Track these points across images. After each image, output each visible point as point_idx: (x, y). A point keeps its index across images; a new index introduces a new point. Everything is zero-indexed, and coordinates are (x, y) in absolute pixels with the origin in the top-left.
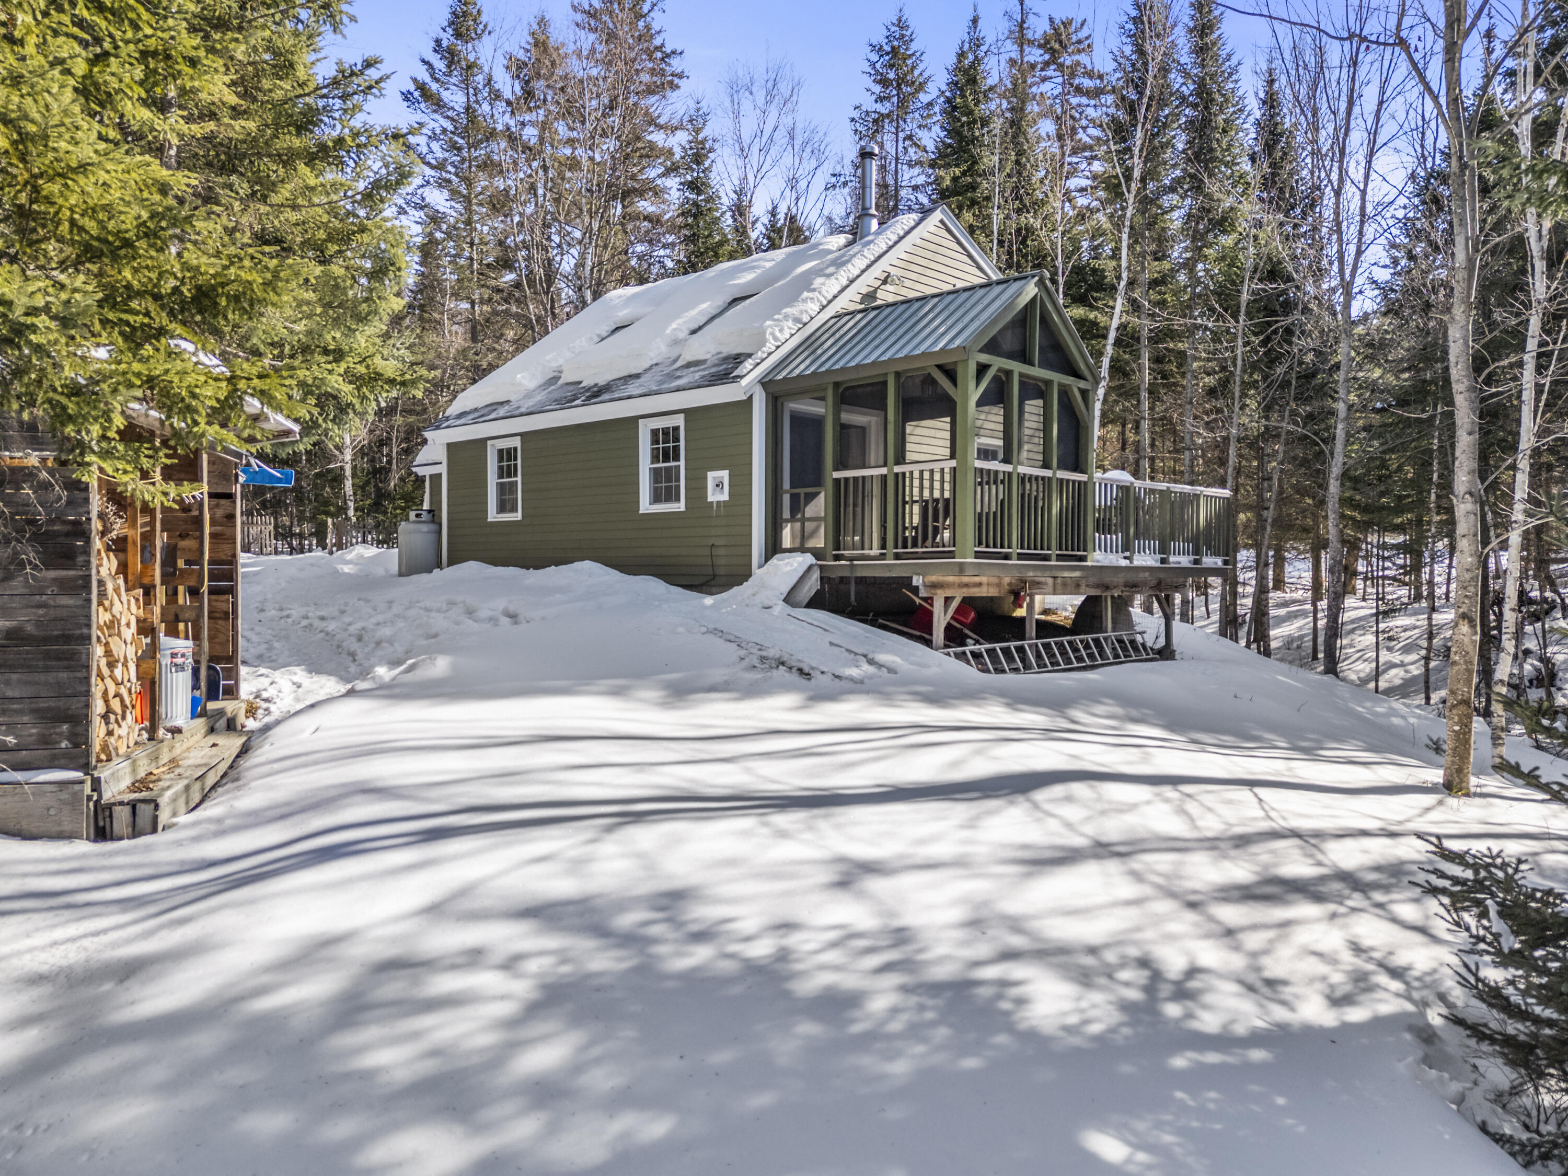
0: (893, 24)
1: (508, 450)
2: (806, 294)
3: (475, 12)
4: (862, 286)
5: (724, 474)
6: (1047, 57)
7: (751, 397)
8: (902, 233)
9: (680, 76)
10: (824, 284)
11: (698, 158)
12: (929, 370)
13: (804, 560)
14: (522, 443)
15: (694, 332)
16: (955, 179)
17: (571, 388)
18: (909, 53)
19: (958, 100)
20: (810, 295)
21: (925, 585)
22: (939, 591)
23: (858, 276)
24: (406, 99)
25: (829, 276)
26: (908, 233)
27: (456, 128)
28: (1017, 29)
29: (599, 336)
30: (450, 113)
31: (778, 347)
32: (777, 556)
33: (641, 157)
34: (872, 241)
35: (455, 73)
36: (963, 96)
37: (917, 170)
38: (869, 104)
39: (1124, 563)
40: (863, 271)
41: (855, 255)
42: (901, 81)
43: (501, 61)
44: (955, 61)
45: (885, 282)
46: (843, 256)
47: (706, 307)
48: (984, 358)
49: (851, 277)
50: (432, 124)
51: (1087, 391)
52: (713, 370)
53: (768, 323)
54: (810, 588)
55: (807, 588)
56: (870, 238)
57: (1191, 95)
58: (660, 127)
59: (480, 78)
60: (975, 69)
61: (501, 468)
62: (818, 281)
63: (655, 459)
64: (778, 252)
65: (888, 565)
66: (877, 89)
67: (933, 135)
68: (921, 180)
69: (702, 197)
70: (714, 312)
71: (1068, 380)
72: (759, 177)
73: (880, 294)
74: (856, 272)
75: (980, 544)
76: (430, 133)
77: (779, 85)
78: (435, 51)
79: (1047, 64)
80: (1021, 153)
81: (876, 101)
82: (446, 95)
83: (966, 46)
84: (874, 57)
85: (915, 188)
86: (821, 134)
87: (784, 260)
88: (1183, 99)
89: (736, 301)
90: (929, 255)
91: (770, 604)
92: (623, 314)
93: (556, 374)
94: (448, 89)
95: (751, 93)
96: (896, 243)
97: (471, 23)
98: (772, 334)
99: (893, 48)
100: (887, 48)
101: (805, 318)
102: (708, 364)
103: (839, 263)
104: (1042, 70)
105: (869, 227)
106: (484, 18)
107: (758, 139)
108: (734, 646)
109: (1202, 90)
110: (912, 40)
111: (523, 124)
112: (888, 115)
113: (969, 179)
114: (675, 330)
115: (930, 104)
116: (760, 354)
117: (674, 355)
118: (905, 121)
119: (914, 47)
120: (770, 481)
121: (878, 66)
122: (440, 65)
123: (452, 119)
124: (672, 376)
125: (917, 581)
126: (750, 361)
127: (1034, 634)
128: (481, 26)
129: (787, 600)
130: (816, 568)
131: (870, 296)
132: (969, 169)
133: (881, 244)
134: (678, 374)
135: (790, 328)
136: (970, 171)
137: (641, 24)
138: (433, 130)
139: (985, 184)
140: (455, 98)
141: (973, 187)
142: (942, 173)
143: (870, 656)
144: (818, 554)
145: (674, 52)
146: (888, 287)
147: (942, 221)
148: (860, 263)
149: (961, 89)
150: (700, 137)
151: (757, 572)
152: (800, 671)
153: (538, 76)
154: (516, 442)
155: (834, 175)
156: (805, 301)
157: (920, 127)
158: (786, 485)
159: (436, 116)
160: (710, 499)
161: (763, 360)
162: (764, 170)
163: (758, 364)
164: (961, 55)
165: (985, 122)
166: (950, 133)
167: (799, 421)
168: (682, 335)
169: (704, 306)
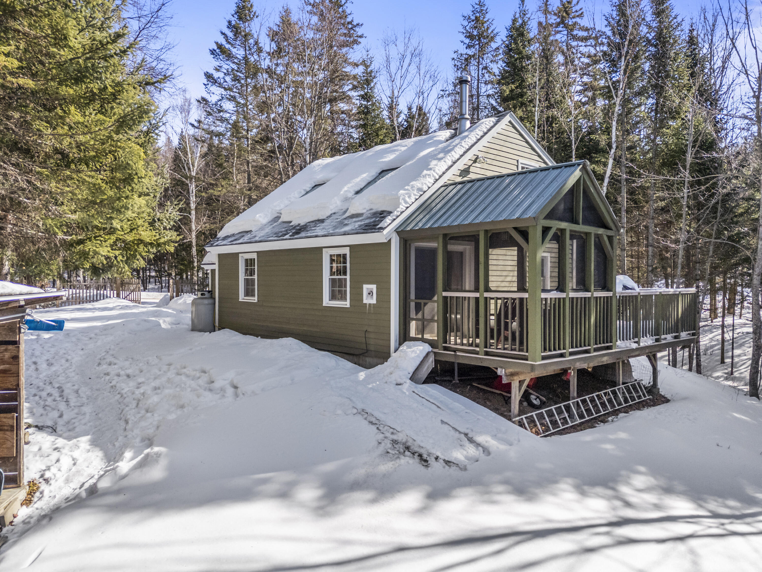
0: (476, 4)
1: (251, 260)
2: (425, 172)
3: (249, 6)
4: (460, 165)
5: (374, 287)
6: (558, 20)
7: (390, 240)
8: (485, 130)
9: (361, 37)
10: (436, 165)
11: (368, 82)
12: (508, 230)
13: (425, 348)
14: (258, 256)
15: (357, 193)
16: (512, 91)
17: (285, 225)
18: (485, 20)
19: (513, 46)
20: (428, 172)
21: (506, 375)
22: (515, 378)
23: (458, 159)
24: (213, 54)
25: (440, 159)
26: (489, 130)
27: (238, 68)
28: (543, 5)
29: (305, 190)
30: (236, 61)
31: (407, 208)
32: (406, 343)
33: (340, 80)
34: (467, 136)
35: (239, 39)
36: (516, 43)
37: (489, 86)
38: (463, 50)
39: (634, 346)
40: (462, 156)
41: (456, 145)
42: (480, 36)
43: (264, 32)
44: (511, 23)
45: (475, 161)
46: (449, 146)
47: (366, 176)
48: (548, 223)
49: (454, 160)
50: (226, 67)
51: (612, 236)
52: (367, 221)
53: (402, 192)
54: (428, 368)
55: (426, 368)
56: (466, 134)
57: (653, 39)
58: (350, 64)
59: (252, 41)
60: (523, 28)
61: (246, 270)
62: (434, 162)
63: (332, 273)
64: (409, 140)
65: (480, 358)
66: (467, 41)
67: (499, 66)
68: (491, 92)
69: (370, 103)
70: (370, 179)
71: (601, 231)
72: (400, 92)
73: (472, 169)
74: (457, 156)
75: (545, 350)
76: (225, 71)
77: (411, 40)
78: (228, 27)
79: (558, 25)
80: (549, 75)
81: (467, 48)
82: (234, 51)
83: (518, 15)
84: (465, 23)
85: (488, 96)
86: (435, 67)
87: (413, 145)
88: (649, 41)
89: (383, 172)
90: (502, 143)
91: (402, 382)
92: (319, 177)
93: (279, 215)
94: (235, 48)
95: (396, 45)
96: (482, 137)
97: (247, 12)
98: (404, 199)
99: (476, 17)
100: (473, 18)
101: (425, 188)
102: (364, 216)
103: (446, 151)
104: (557, 27)
105: (465, 126)
106: (254, 9)
107: (400, 71)
108: (374, 428)
109: (660, 36)
110: (487, 13)
111: (277, 65)
112: (473, 56)
113: (519, 90)
114: (346, 191)
115: (498, 48)
116: (396, 213)
117: (344, 208)
118: (483, 59)
119: (488, 16)
120: (402, 295)
121: (467, 28)
122: (230, 35)
123: (237, 63)
124: (342, 224)
125: (501, 372)
126: (389, 217)
127: (575, 395)
128: (253, 13)
129: (412, 379)
130: (432, 353)
131: (465, 172)
132: (520, 85)
133: (473, 138)
134: (346, 222)
135: (415, 195)
136: (520, 86)
137: (341, 10)
138: (227, 70)
139: (529, 93)
140: (239, 52)
141: (522, 95)
142: (504, 87)
143: (470, 435)
144: (432, 344)
145: (358, 25)
146: (477, 165)
147: (510, 122)
148: (459, 151)
149: (515, 40)
150: (369, 70)
151: (393, 355)
152: (420, 456)
153: (285, 40)
154: (255, 256)
155: (443, 91)
156: (425, 176)
157: (491, 61)
158: (413, 296)
159: (228, 62)
160: (365, 301)
161: (398, 217)
162: (403, 88)
163: (394, 220)
164: (514, 21)
165: (529, 58)
166: (508, 64)
167: (420, 252)
168: (350, 195)
169: (364, 175)
